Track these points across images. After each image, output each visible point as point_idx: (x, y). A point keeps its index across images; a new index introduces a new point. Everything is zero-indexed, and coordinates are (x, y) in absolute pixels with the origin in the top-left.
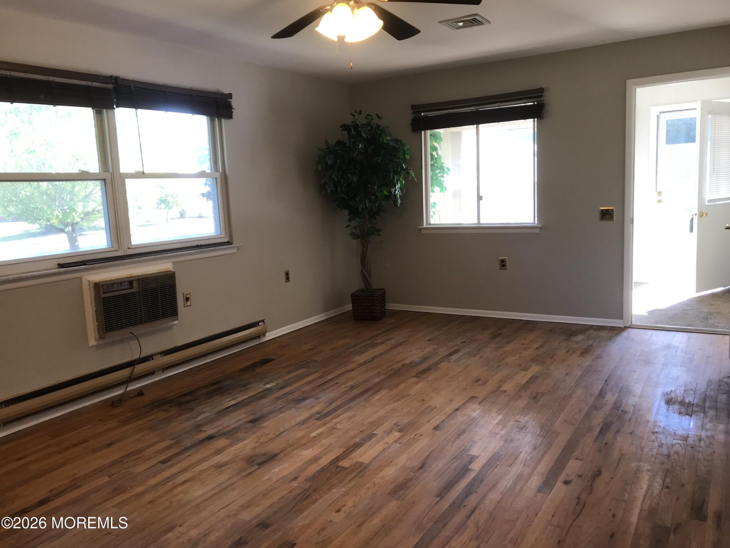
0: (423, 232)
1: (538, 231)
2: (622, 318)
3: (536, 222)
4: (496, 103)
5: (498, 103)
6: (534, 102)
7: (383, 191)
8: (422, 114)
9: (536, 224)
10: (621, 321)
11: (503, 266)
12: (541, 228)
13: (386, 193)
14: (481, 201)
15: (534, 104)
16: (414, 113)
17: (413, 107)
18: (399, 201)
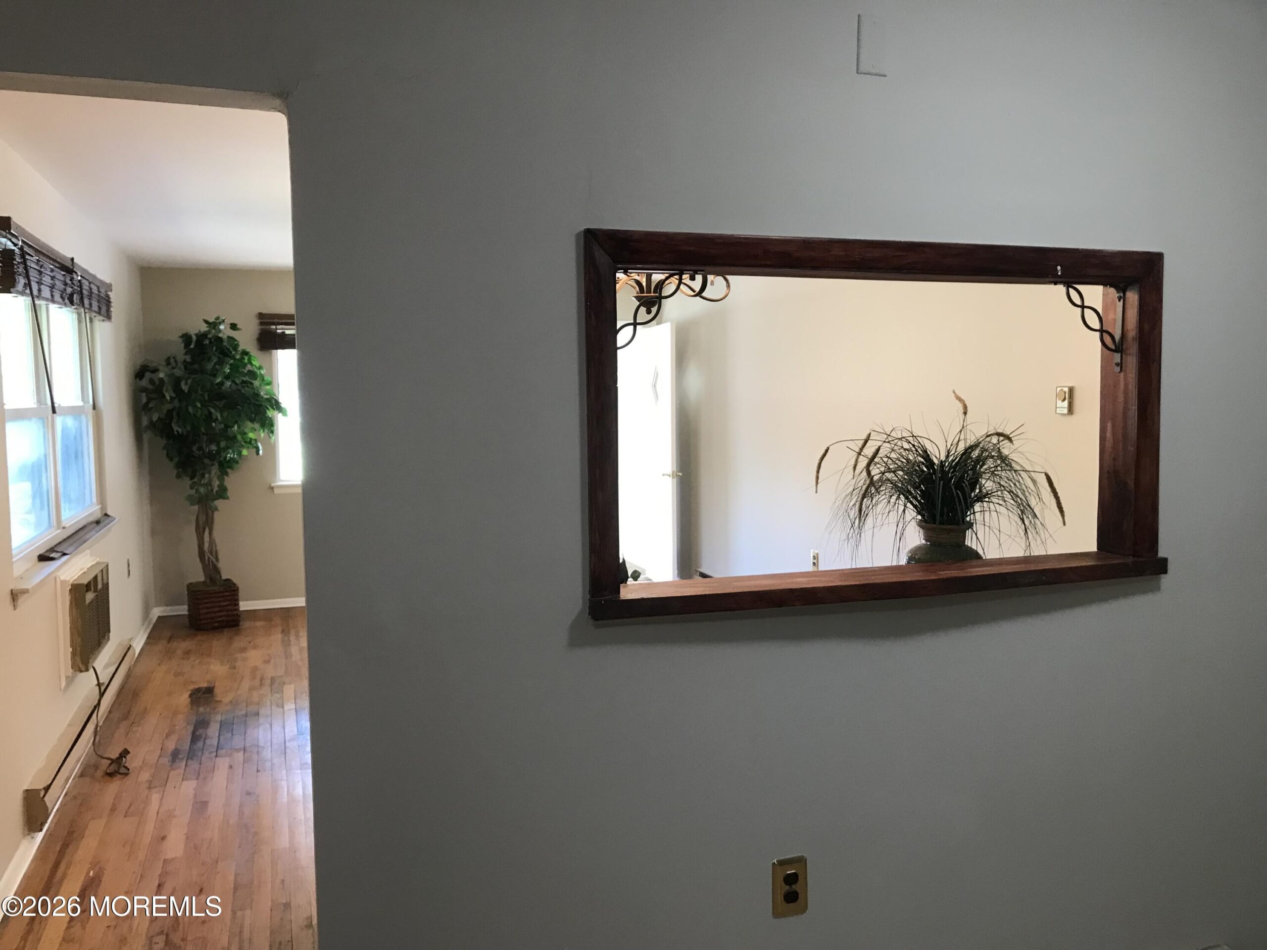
0: (276, 491)
7: (248, 433)
8: (273, 327)
13: (251, 436)
16: (261, 324)
17: (261, 316)
18: (261, 448)
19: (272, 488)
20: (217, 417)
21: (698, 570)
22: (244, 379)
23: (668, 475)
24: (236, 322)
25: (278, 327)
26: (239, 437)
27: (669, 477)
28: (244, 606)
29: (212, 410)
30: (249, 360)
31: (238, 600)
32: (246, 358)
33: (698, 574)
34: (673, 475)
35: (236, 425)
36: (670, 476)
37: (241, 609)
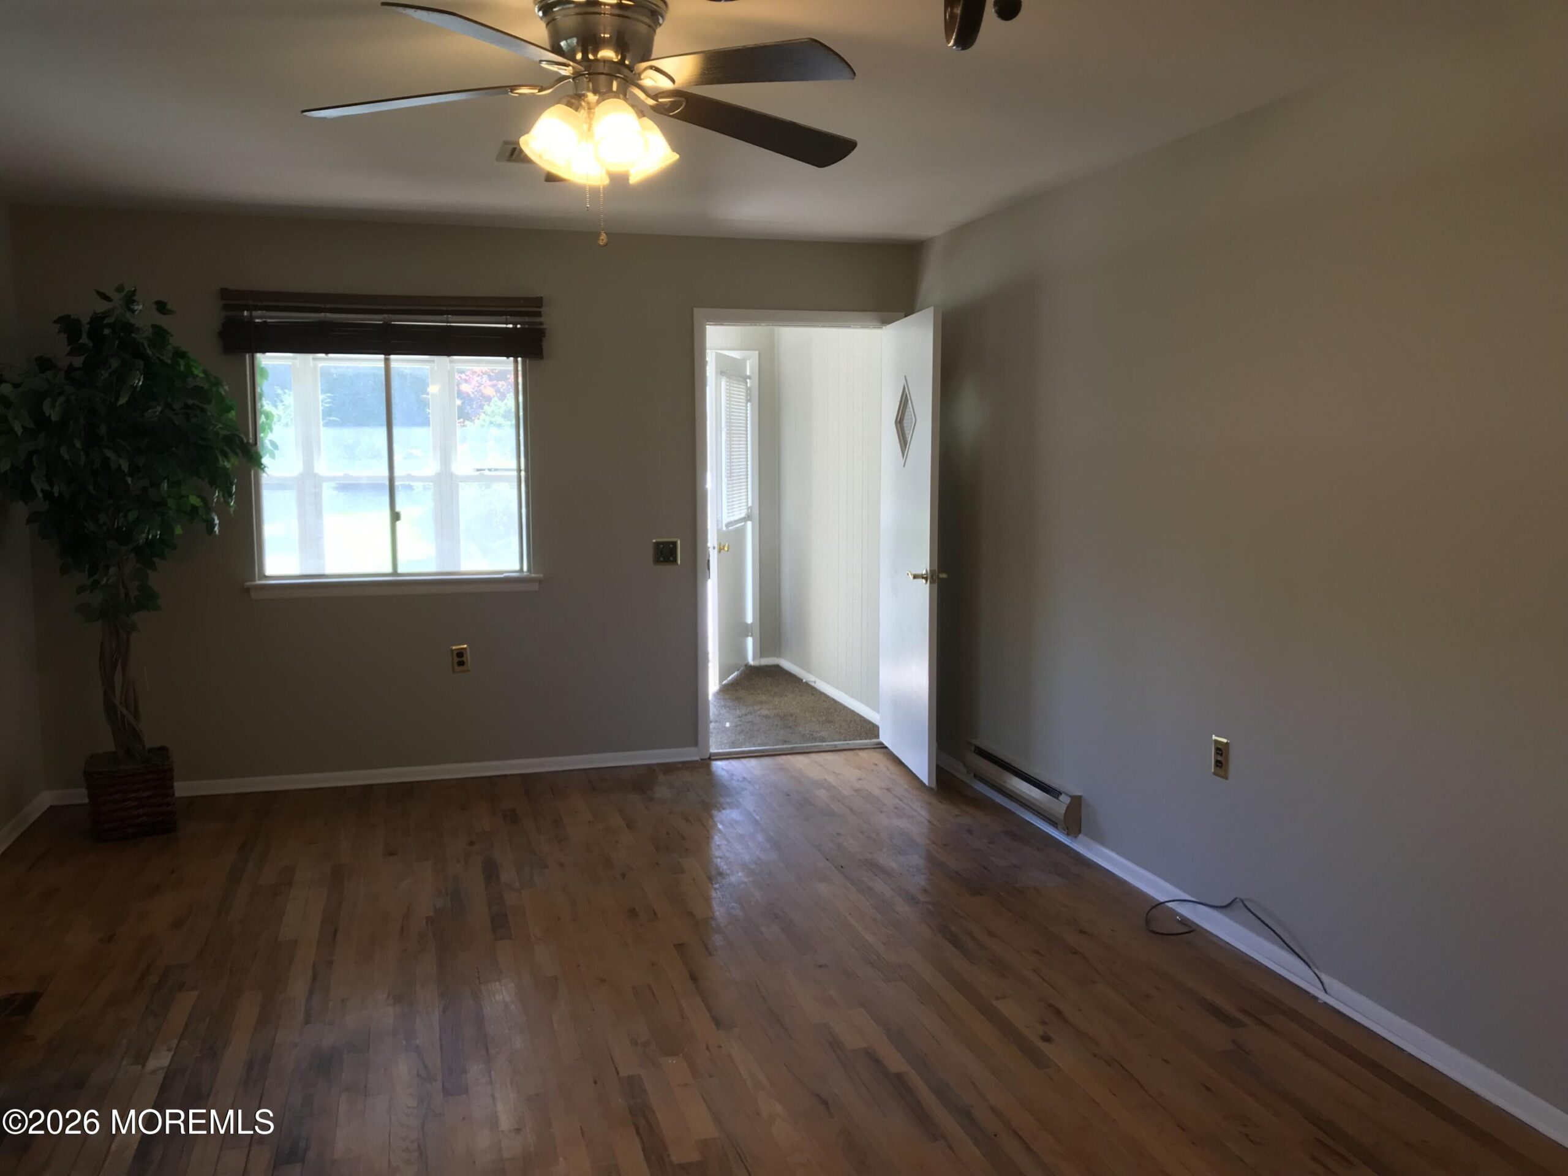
0: (254, 595)
1: (535, 587)
2: (696, 744)
3: (525, 568)
4: (443, 315)
5: (448, 315)
6: (515, 324)
7: (188, 497)
8: (245, 313)
9: (526, 572)
10: (694, 750)
11: (461, 664)
12: (540, 581)
13: (194, 500)
14: (398, 523)
15: (515, 328)
16: (225, 307)
17: (225, 293)
18: (217, 521)
19: (248, 590)
20: (120, 466)
21: (973, 741)
22: (190, 402)
23: (923, 578)
24: (165, 300)
25: (255, 313)
26: (171, 503)
27: (924, 581)
28: (182, 789)
29: (110, 454)
30: (188, 366)
31: (172, 779)
32: (182, 362)
33: (973, 749)
34: (932, 577)
35: (166, 481)
36: (926, 579)
37: (177, 794)
